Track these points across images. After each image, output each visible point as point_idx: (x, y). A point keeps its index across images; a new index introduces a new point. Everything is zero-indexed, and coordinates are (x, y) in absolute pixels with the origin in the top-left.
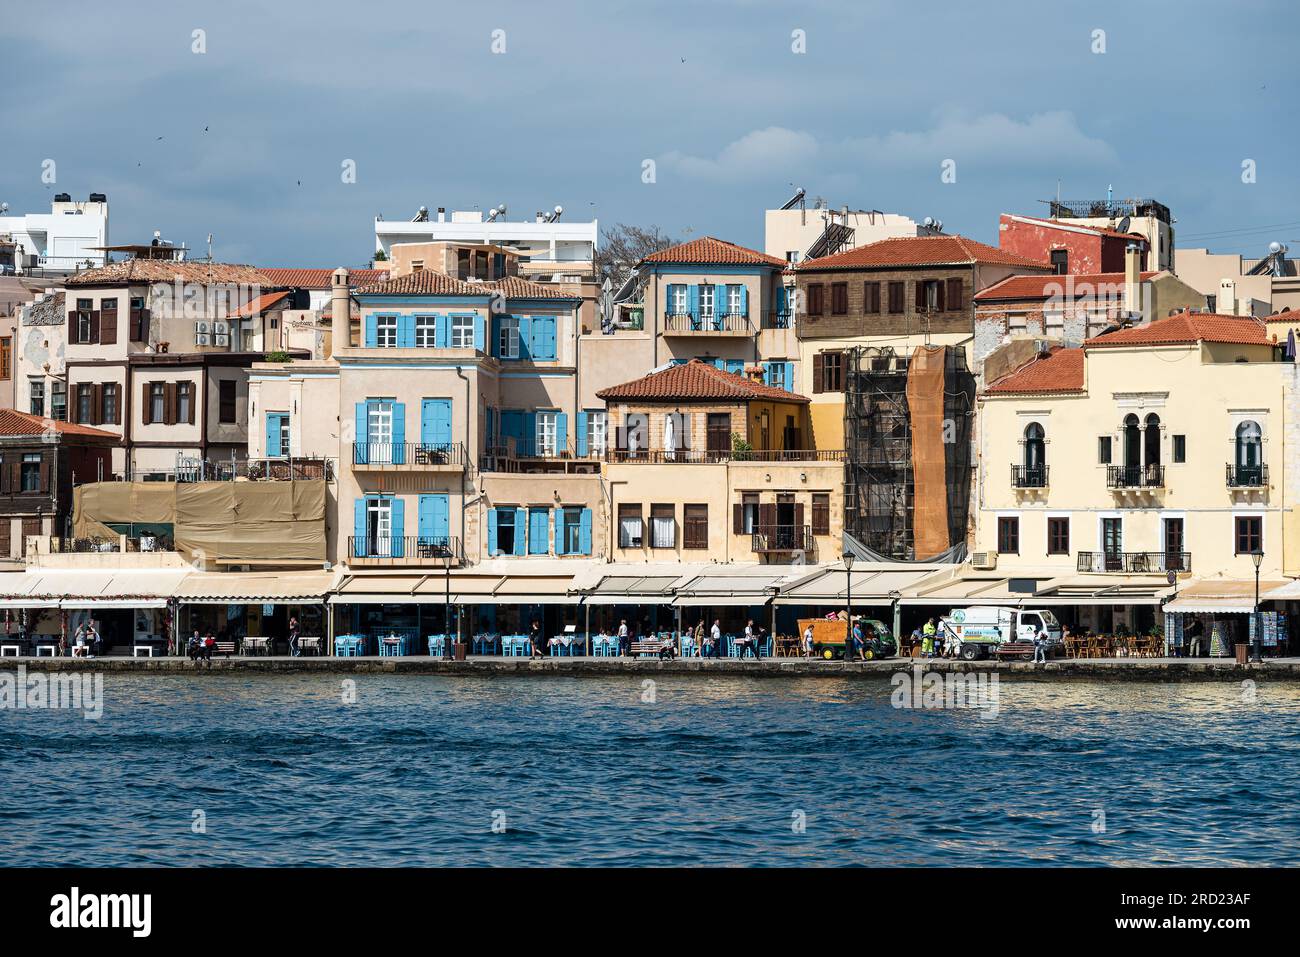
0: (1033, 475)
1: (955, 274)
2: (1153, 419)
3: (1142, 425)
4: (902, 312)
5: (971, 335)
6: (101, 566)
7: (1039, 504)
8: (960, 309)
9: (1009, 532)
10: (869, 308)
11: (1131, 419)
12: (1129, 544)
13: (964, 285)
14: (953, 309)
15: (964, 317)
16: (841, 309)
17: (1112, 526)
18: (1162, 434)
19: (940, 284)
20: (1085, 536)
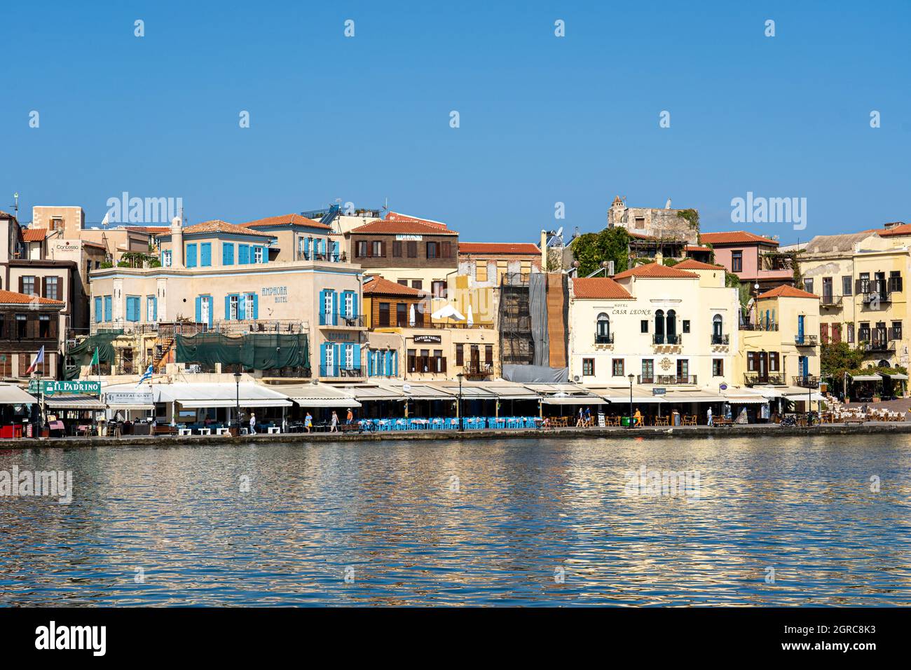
0: (604, 339)
1: (446, 239)
2: (672, 313)
3: (665, 315)
4: (415, 257)
5: (456, 270)
6: (210, 381)
7: (608, 351)
8: (450, 257)
9: (589, 363)
10: (395, 254)
11: (659, 312)
12: (658, 370)
13: (452, 245)
14: (445, 257)
15: (452, 261)
16: (371, 254)
17: (648, 362)
18: (677, 320)
19: (438, 244)
20: (634, 367)
